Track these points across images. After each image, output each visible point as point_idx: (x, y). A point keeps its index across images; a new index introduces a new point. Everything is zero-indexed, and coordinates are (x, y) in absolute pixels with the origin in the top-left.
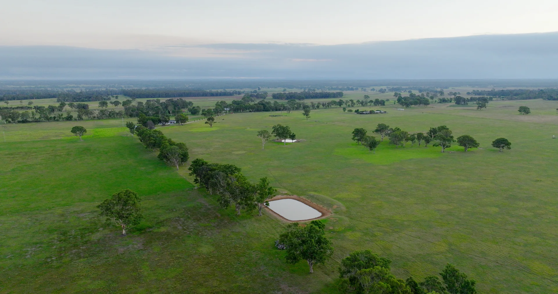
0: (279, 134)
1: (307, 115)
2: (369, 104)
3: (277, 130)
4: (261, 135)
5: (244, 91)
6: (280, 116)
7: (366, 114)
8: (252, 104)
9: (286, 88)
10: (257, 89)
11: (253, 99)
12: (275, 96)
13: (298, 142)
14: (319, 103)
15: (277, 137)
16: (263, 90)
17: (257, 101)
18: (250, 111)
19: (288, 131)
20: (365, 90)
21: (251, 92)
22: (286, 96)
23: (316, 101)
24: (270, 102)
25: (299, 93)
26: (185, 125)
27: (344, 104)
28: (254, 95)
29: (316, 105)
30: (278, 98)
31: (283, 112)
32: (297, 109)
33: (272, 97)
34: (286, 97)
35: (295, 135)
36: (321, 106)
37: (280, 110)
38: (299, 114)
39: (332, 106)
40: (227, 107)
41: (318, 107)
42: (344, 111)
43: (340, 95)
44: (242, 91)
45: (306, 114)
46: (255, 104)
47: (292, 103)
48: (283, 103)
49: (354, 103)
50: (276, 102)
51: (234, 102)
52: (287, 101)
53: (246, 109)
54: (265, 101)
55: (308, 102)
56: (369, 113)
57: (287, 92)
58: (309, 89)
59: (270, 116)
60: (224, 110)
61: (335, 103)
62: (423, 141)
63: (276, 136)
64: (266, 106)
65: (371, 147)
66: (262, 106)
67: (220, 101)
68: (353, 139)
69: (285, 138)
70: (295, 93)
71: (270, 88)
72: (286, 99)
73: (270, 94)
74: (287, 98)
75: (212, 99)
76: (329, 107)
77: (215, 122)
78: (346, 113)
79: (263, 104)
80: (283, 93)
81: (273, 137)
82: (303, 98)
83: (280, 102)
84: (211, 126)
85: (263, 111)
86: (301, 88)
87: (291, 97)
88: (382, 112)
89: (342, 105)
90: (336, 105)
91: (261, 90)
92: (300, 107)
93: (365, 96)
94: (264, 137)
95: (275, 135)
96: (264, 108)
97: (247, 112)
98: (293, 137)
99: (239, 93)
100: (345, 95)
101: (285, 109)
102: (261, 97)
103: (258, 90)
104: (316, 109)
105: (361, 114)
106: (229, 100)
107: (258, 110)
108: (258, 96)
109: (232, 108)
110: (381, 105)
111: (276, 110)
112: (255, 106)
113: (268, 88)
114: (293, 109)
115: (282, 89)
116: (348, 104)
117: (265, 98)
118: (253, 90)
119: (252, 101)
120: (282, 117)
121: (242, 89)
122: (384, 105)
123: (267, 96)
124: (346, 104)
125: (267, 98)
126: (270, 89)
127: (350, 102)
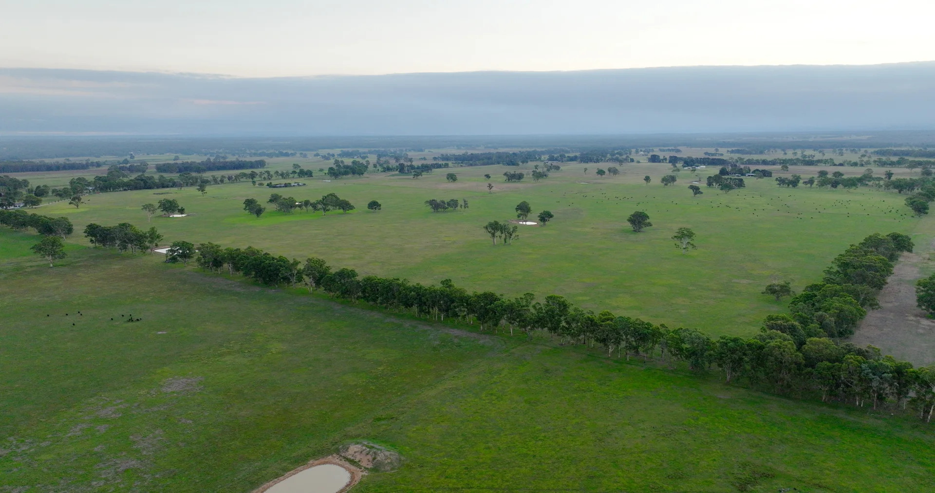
0: (167, 208)
1: (202, 191)
2: (291, 176)
3: (164, 205)
4: (146, 209)
5: (106, 161)
6: (168, 193)
7: (280, 187)
8: (125, 180)
9: (178, 155)
10: (128, 158)
11: (125, 173)
12: (161, 169)
13: (188, 216)
14: (223, 177)
15: (164, 212)
16: (139, 157)
17: (133, 176)
18: (125, 190)
19: (176, 204)
20: (305, 156)
21: (119, 163)
22: (178, 167)
23: (219, 174)
24: (153, 177)
25: (198, 163)
26: (39, 207)
27: (257, 176)
28: (126, 167)
29: (219, 179)
30: (165, 171)
31: (172, 189)
32: (192, 185)
33: (155, 170)
34: (178, 170)
35: (184, 209)
36: (226, 180)
37: (167, 187)
38: (193, 191)
39: (242, 180)
40: (89, 186)
41: (222, 181)
42: (254, 185)
43: (261, 164)
44: (101, 159)
45: (202, 189)
46: (131, 180)
47: (187, 177)
48: (173, 178)
49: (272, 175)
50: (162, 176)
51: (99, 179)
52: (178, 175)
53: (119, 186)
54: (146, 176)
55: (208, 175)
56: (284, 186)
57: (179, 162)
58: (218, 157)
59: (154, 194)
60: (87, 189)
61: (245, 175)
62: (310, 208)
63: (162, 211)
64: (147, 182)
65: (257, 214)
66: (142, 183)
67: (77, 177)
68: (245, 209)
69: (173, 211)
70: (192, 163)
71: (152, 155)
72: (177, 172)
73: (152, 165)
74: (180, 171)
75: (53, 176)
76: (237, 180)
77: (82, 203)
78: (257, 187)
79: (142, 180)
80: (172, 162)
81: (159, 212)
82: (204, 171)
83: (167, 176)
84: (78, 206)
85: (144, 188)
86: (206, 155)
87: (185, 169)
88: (300, 184)
89: (255, 177)
90: (246, 178)
91: (135, 159)
92: (196, 182)
93: (294, 165)
94: (149, 211)
95: (162, 209)
96: (145, 184)
97: (120, 191)
98: (181, 211)
99: (98, 165)
100: (268, 164)
101: (174, 185)
102: (138, 171)
103: (131, 158)
104: (218, 184)
105: (274, 187)
106: (89, 176)
107: (136, 188)
108: (132, 169)
109: (98, 186)
110: (308, 176)
111: (163, 187)
112: (132, 182)
113: (148, 154)
114: (187, 185)
115: (173, 156)
116: (263, 177)
117: (144, 172)
118: (122, 159)
119: (124, 176)
120: (170, 194)
121: (99, 157)
122: (312, 176)
123: (147, 168)
124: (260, 176)
125: (148, 171)
126: (152, 157)
127: (266, 174)
